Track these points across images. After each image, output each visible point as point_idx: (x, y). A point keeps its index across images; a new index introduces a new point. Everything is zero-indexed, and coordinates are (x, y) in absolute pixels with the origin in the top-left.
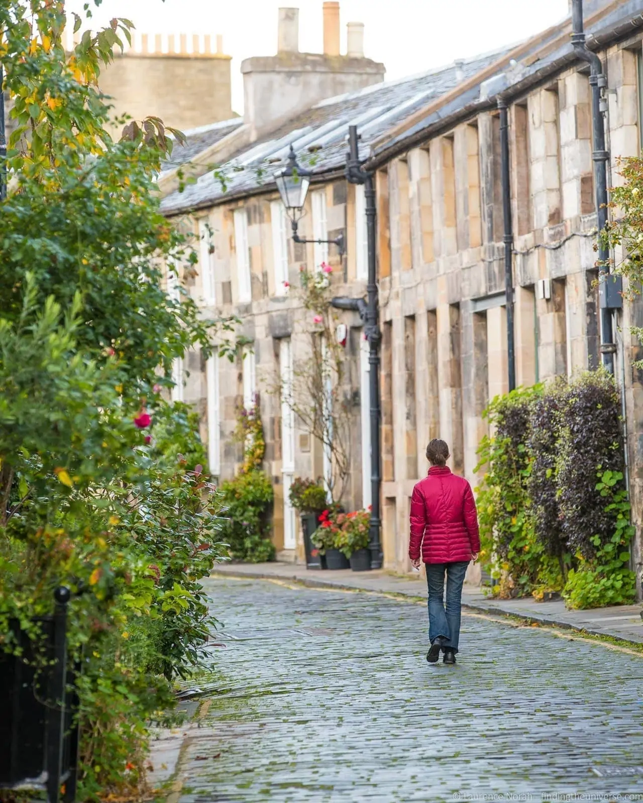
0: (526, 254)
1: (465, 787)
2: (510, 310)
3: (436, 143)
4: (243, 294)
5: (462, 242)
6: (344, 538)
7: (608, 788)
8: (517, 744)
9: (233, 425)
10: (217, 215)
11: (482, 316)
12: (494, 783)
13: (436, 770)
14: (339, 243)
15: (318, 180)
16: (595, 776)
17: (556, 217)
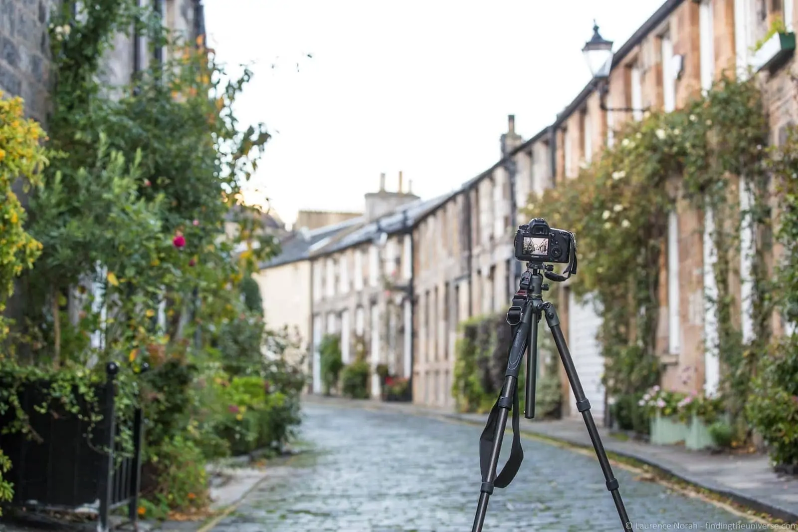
0: (478, 256)
1: (419, 517)
2: (470, 283)
3: (440, 213)
4: (359, 285)
5: (450, 254)
6: (397, 389)
7: (519, 519)
8: (458, 487)
9: (353, 341)
10: (349, 253)
11: (457, 288)
12: (441, 515)
13: (404, 503)
14: (398, 261)
15: (390, 235)
16: (508, 510)
17: (492, 238)
